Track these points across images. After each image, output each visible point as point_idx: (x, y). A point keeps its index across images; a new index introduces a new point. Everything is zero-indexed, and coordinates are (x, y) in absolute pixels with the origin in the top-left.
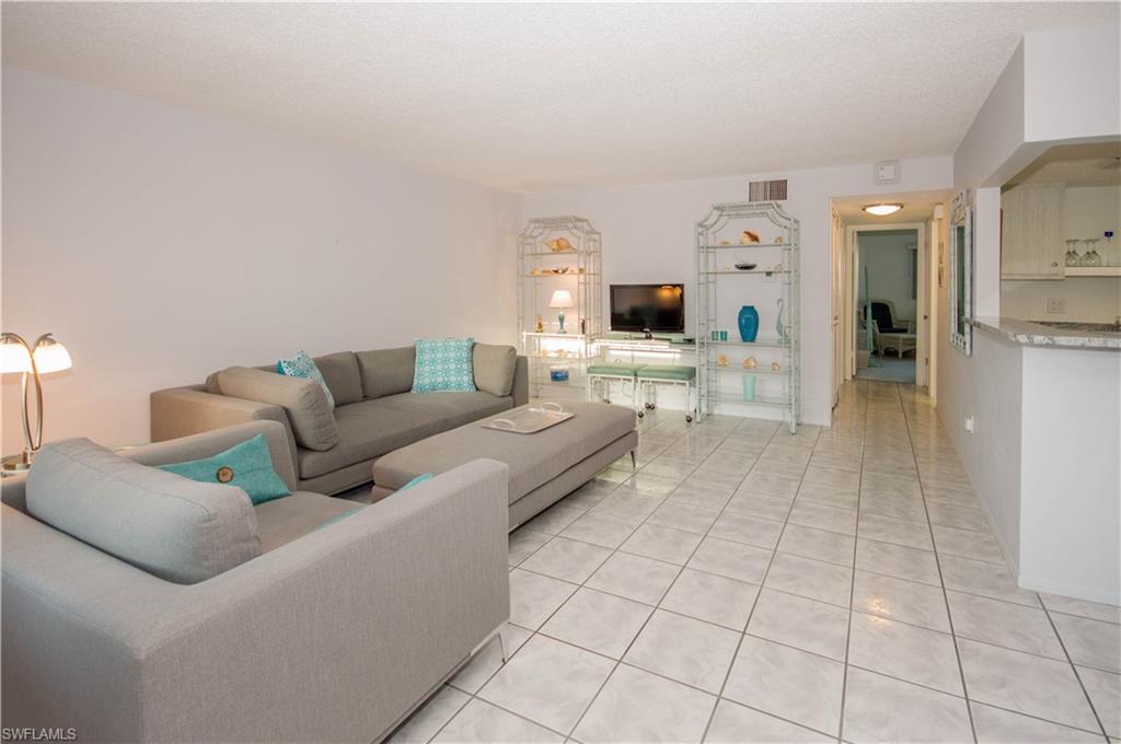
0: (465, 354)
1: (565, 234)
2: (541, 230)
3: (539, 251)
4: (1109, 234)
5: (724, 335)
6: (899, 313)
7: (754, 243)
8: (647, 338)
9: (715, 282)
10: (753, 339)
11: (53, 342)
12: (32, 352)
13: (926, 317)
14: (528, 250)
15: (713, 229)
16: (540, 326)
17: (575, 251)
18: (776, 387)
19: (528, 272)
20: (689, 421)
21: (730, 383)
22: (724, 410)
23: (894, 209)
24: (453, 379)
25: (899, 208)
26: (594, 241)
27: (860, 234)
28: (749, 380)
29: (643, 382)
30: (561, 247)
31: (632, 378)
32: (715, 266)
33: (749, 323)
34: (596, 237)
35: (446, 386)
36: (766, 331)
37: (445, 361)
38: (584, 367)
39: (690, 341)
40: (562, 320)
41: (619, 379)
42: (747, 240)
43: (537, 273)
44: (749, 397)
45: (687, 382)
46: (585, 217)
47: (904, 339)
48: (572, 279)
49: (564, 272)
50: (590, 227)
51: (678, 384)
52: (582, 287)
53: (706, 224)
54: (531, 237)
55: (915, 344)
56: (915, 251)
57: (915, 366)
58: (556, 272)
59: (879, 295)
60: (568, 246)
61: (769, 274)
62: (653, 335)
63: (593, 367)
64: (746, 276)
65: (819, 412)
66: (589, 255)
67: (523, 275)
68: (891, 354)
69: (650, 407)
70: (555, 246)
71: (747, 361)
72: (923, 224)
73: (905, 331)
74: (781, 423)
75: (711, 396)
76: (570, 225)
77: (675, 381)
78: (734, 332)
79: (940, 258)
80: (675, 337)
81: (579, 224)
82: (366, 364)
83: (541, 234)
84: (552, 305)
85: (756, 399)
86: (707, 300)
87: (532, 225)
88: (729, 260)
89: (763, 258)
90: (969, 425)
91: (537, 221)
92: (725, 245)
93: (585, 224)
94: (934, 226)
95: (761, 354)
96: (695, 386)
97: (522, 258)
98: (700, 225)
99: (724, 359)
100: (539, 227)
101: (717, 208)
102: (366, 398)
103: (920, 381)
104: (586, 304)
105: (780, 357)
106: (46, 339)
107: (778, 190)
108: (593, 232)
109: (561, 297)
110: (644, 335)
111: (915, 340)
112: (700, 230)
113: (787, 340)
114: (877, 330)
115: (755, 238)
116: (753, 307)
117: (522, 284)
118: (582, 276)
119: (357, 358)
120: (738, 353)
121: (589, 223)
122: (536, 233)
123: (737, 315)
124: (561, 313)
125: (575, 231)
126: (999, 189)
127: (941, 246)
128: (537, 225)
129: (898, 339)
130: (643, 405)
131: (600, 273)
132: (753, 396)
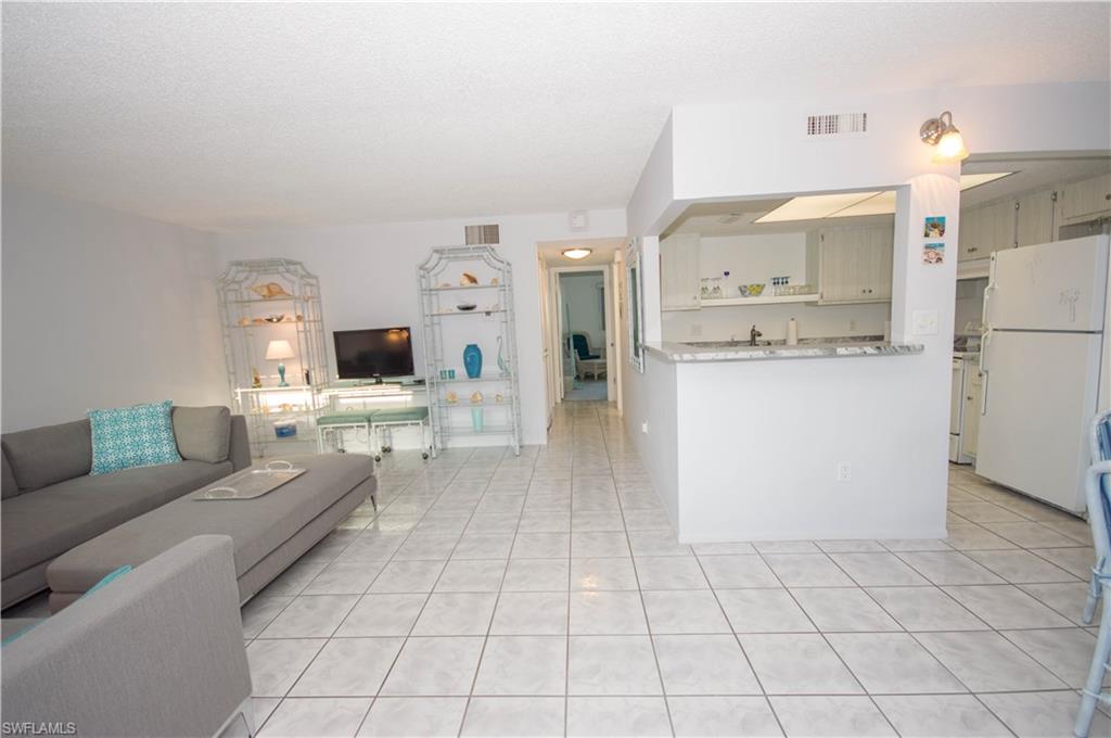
0: (162, 422)
1: (276, 279)
2: (245, 275)
3: (246, 298)
4: (727, 274)
5: (452, 374)
6: (593, 343)
7: (473, 285)
8: (377, 383)
9: (439, 324)
10: (478, 375)
13: (612, 345)
14: (231, 297)
15: (434, 272)
16: (257, 380)
17: (289, 297)
18: (500, 416)
19: (234, 322)
20: (426, 457)
21: (460, 418)
22: (457, 443)
23: (586, 253)
25: (587, 253)
26: (312, 285)
27: (562, 275)
28: (477, 413)
29: (377, 426)
30: (272, 293)
31: (366, 424)
32: (439, 308)
33: (473, 360)
34: (314, 282)
36: (489, 367)
38: (312, 419)
39: (421, 382)
40: (282, 372)
41: (352, 427)
42: (466, 282)
43: (246, 323)
44: (478, 428)
45: (421, 422)
46: (296, 259)
47: (599, 364)
48: (290, 328)
49: (279, 320)
50: (304, 270)
51: (412, 424)
52: (302, 335)
53: (427, 266)
54: (234, 282)
55: (606, 368)
56: (603, 289)
57: (606, 386)
58: (270, 320)
59: (579, 329)
60: (281, 291)
61: (488, 313)
62: (384, 380)
63: (323, 418)
64: (467, 316)
65: (537, 434)
66: (307, 301)
67: (228, 326)
68: (589, 377)
69: (387, 450)
70: (265, 292)
71: (474, 396)
72: (607, 267)
73: (598, 357)
74: (508, 447)
75: (444, 432)
76: (281, 269)
77: (409, 422)
78: (461, 370)
79: (620, 295)
80: (405, 379)
81: (292, 267)
83: (247, 278)
84: (269, 357)
85: (483, 430)
86: (434, 341)
87: (234, 268)
88: (450, 302)
89: (483, 299)
90: (645, 427)
91: (239, 264)
92: (447, 287)
93: (298, 267)
94: (615, 267)
95: (487, 388)
96: (428, 424)
97: (225, 306)
98: (421, 268)
99: (453, 396)
100: (243, 271)
101: (436, 251)
103: (610, 398)
104: (308, 353)
105: (501, 388)
107: (491, 234)
108: (309, 275)
109: (278, 348)
110: (374, 381)
111: (605, 364)
112: (422, 272)
113: (507, 373)
114: (578, 358)
115: (473, 280)
116: (476, 345)
117: (229, 336)
118: (301, 325)
120: (464, 389)
121: (303, 267)
122: (242, 276)
123: (462, 352)
124: (281, 365)
125: (287, 275)
126: (657, 238)
127: (620, 285)
128: (240, 268)
129: (593, 364)
130: (380, 450)
131: (321, 320)
132: (482, 426)
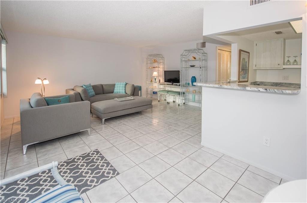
0: (124, 86)
1: (155, 58)
2: (153, 57)
3: (151, 62)
5: (189, 84)
7: (195, 60)
8: (172, 84)
11: (46, 79)
12: (42, 81)
15: (188, 56)
16: (152, 81)
19: (148, 68)
24: (121, 91)
28: (193, 96)
31: (167, 94)
34: (163, 59)
35: (120, 92)
37: (120, 87)
39: (180, 85)
40: (155, 79)
42: (193, 59)
43: (150, 68)
44: (193, 100)
49: (156, 67)
50: (162, 56)
53: (183, 54)
54: (149, 59)
58: (154, 67)
60: (157, 61)
61: (200, 68)
64: (193, 68)
66: (160, 63)
69: (174, 102)
70: (154, 61)
71: (193, 91)
75: (187, 100)
80: (178, 84)
82: (104, 87)
83: (153, 58)
84: (153, 76)
86: (186, 75)
88: (189, 64)
89: (196, 63)
91: (150, 55)
92: (189, 60)
93: (161, 56)
97: (147, 64)
98: (182, 55)
99: (188, 90)
100: (150, 57)
101: (185, 51)
102: (103, 93)
106: (45, 79)
107: (204, 45)
108: (163, 57)
109: (155, 74)
110: (171, 83)
112: (181, 56)
115: (195, 58)
116: (195, 77)
117: (147, 70)
119: (102, 85)
123: (191, 79)
124: (155, 77)
130: (172, 101)
131: (164, 68)
132: (195, 100)
